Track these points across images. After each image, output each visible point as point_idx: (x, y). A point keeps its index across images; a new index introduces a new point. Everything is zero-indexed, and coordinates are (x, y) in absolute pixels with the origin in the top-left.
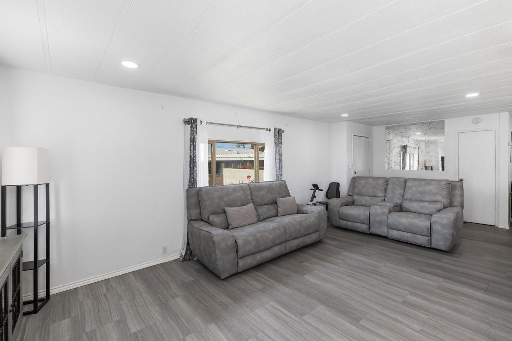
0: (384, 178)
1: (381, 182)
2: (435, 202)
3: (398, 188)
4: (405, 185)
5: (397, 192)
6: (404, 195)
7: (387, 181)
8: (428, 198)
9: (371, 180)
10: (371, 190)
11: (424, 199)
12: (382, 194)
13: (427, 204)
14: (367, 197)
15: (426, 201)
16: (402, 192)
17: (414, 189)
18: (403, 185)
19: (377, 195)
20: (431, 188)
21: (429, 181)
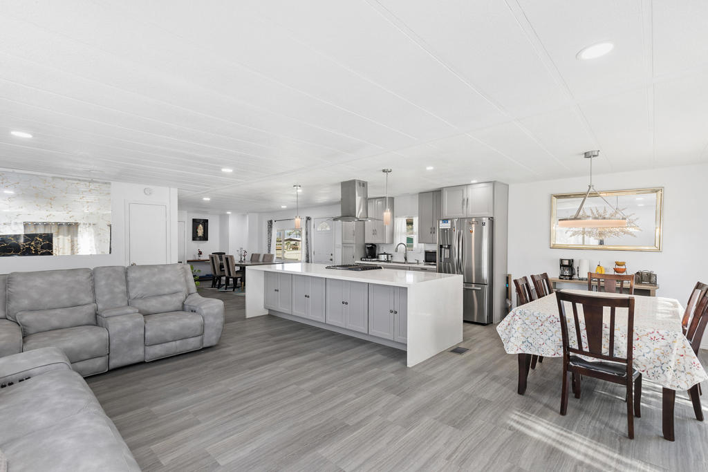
0: (87, 270)
1: (83, 278)
2: (175, 293)
3: (117, 283)
4: (126, 276)
5: (117, 290)
6: (128, 292)
7: (92, 274)
8: (167, 290)
9: (59, 277)
10: (65, 296)
11: (162, 292)
12: (89, 299)
13: (167, 298)
14: (58, 311)
15: (164, 295)
16: (124, 288)
17: (145, 281)
18: (124, 277)
19: (80, 303)
20: (168, 275)
21: (161, 267)
